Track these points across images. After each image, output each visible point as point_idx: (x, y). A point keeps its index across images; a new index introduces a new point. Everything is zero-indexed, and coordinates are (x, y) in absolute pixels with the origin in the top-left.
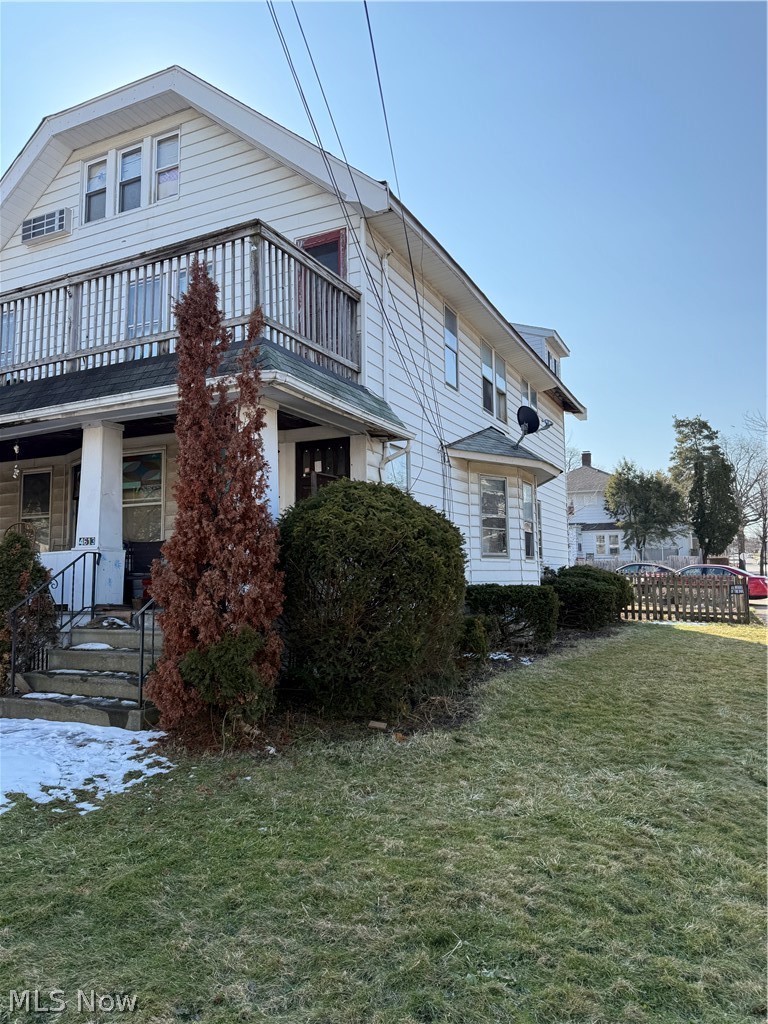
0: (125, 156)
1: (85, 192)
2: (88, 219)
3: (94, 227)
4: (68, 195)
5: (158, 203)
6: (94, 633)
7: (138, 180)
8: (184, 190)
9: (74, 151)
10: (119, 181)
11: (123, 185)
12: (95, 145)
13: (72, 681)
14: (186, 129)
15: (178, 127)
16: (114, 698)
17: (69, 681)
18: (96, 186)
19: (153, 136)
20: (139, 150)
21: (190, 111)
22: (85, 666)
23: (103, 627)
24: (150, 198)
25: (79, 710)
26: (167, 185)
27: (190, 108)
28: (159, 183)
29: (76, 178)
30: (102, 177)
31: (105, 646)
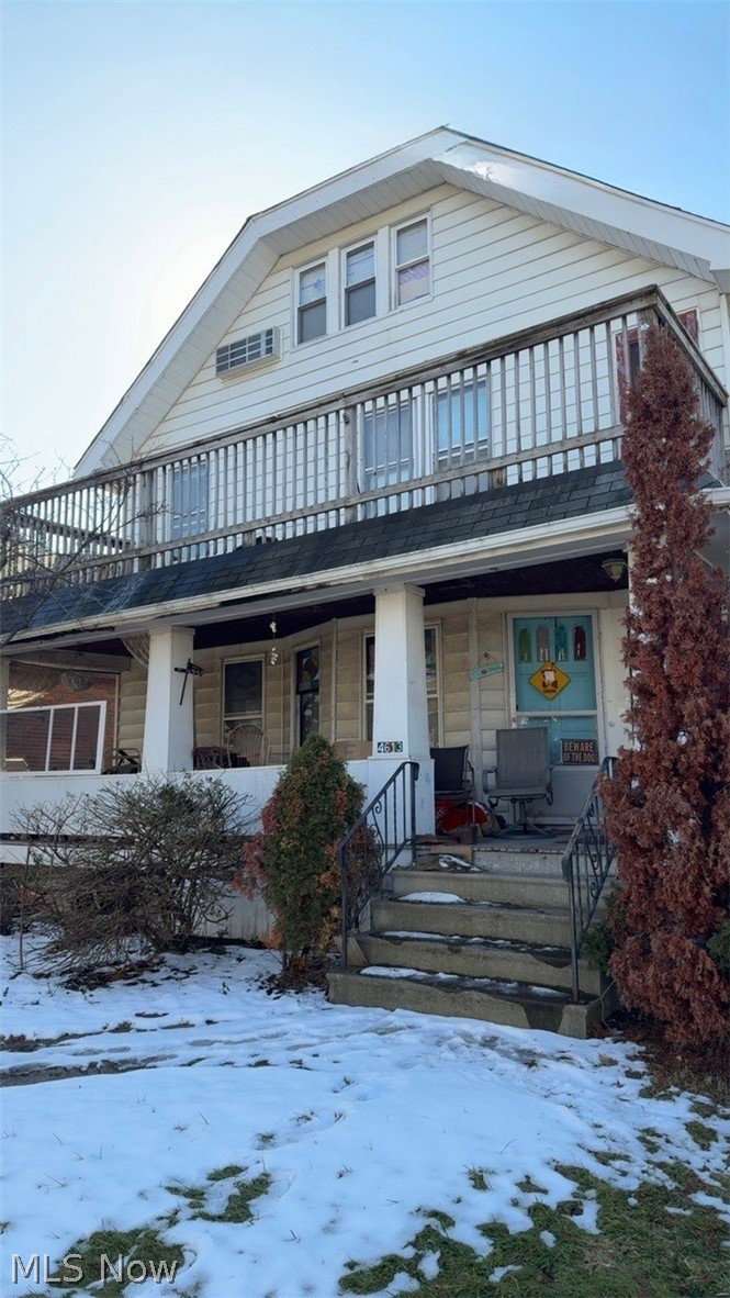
0: (350, 255)
1: (297, 305)
2: (301, 340)
3: (311, 348)
4: (276, 310)
5: (400, 308)
6: (430, 878)
7: (372, 282)
8: (439, 287)
9: (281, 256)
10: (344, 286)
11: (349, 292)
12: (310, 246)
13: (434, 952)
14: (438, 210)
15: (428, 210)
16: (510, 982)
17: (428, 950)
18: (312, 297)
19: (391, 226)
20: (371, 245)
21: (445, 187)
22: (434, 927)
23: (441, 869)
24: (390, 303)
25: (471, 1000)
26: (413, 284)
27: (445, 183)
28: (400, 284)
29: (286, 289)
30: (318, 285)
31: (453, 898)
